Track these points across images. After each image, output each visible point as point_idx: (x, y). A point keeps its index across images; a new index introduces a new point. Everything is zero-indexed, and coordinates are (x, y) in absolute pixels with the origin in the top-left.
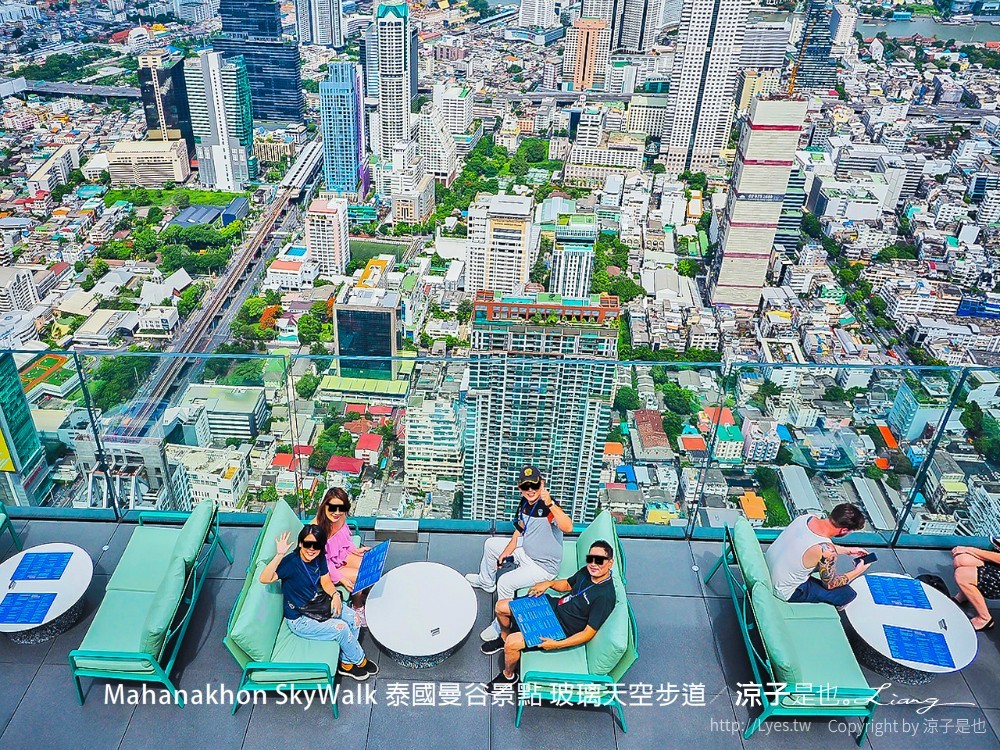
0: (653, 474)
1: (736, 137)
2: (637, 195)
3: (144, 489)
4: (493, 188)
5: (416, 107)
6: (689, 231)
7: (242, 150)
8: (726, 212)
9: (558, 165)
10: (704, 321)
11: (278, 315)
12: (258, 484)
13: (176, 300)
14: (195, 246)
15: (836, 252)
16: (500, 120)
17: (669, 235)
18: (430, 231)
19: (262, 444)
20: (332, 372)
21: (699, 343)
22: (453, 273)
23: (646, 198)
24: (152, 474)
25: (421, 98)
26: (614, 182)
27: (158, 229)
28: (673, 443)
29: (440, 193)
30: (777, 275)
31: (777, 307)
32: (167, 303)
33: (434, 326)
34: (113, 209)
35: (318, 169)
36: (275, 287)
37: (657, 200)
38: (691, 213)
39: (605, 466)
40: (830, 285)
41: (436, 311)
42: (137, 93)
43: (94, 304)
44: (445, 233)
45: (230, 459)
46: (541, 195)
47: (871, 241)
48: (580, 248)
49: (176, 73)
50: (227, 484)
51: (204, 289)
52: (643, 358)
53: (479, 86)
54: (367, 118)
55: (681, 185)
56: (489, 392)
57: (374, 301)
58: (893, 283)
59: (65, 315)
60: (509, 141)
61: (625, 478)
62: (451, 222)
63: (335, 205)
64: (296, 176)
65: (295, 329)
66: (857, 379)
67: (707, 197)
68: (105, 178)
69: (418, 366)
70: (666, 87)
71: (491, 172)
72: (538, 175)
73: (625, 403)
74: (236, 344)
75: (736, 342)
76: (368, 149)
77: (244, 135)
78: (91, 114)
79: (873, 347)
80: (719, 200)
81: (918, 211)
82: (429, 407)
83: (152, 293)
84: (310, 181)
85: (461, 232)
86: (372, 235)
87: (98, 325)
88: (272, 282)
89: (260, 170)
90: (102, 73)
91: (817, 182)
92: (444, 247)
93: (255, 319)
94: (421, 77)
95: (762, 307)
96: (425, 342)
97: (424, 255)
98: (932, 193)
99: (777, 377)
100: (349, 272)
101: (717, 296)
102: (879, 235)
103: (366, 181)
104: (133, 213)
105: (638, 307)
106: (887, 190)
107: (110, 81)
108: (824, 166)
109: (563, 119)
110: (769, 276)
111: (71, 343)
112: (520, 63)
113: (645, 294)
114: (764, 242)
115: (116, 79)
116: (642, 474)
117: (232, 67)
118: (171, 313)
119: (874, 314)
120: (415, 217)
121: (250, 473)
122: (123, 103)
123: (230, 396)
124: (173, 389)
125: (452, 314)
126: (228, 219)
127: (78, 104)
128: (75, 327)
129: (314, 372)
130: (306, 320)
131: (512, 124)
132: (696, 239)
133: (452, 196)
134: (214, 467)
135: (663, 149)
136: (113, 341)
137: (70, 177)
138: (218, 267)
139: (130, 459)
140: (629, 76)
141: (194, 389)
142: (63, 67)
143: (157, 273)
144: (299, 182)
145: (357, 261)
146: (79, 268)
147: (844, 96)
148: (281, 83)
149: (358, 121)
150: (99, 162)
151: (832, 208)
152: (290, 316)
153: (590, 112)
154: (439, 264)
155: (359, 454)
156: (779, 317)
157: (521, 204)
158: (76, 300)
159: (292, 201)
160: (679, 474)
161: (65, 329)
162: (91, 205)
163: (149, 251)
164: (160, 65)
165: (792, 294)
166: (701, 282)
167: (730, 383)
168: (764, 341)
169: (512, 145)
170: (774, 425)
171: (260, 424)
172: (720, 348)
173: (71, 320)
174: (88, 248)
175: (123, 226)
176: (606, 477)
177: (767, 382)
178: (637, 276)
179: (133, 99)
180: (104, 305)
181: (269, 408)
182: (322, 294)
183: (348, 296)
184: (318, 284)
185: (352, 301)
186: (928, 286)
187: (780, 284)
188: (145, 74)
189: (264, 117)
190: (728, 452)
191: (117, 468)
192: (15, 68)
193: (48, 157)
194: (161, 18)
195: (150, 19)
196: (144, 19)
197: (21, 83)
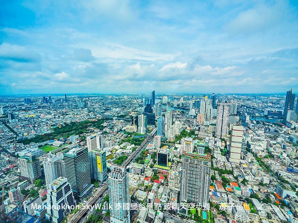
0: (221, 195)
1: (230, 133)
2: (212, 141)
3: (121, 176)
4: (185, 137)
6: (223, 148)
7: (145, 128)
8: (230, 145)
9: (197, 135)
10: (228, 164)
11: (148, 153)
12: (141, 182)
13: (132, 149)
14: (136, 141)
15: (255, 155)
16: (186, 128)
17: (219, 148)
18: (175, 143)
19: (143, 175)
20: (156, 164)
21: (228, 169)
22: (178, 150)
23: (214, 141)
24: (123, 173)
25: (173, 123)
26: (207, 138)
27: (131, 138)
28: (225, 189)
29: (176, 137)
30: (243, 158)
31: (244, 164)
32: (130, 149)
33: (175, 159)
34: (125, 135)
35: (156, 132)
36: (148, 149)
37: (216, 142)
38: (223, 145)
39: (210, 191)
40: (255, 161)
41: (175, 156)
42: (131, 120)
44: (177, 143)
45: (136, 176)
46: (194, 139)
47: (264, 154)
48: (202, 148)
49: (137, 117)
50: (136, 181)
51: (137, 148)
52: (216, 170)
53: (183, 122)
54: (165, 125)
55: (220, 140)
56: (185, 170)
57: (164, 152)
58: (269, 162)
59: (115, 149)
61: (215, 195)
62: (178, 142)
63: (159, 137)
64: (153, 133)
65: (150, 156)
66: (266, 181)
67: (226, 143)
68: (125, 130)
69: (172, 165)
71: (185, 135)
72: (194, 136)
73: (213, 178)
74: (140, 157)
75: (236, 170)
76: (165, 130)
78: (125, 122)
79: (268, 175)
80: (228, 143)
81: (271, 149)
82: (174, 172)
83: (128, 147)
84: (155, 133)
85: (180, 143)
86: (165, 143)
87: (119, 151)
88: (148, 148)
89: (148, 131)
91: (248, 142)
92: (177, 146)
93: (144, 153)
94: (173, 120)
95: (241, 164)
96: (173, 161)
97: (174, 147)
98: (274, 147)
99: (247, 178)
100: (160, 148)
101: (230, 160)
102: (264, 153)
103: (164, 134)
104: (128, 136)
105: (214, 161)
106: (264, 145)
107: (128, 118)
108: (249, 139)
109: (197, 128)
110: (241, 158)
111: (115, 153)
112: (189, 120)
113: (215, 158)
114: (239, 150)
116: (219, 194)
117: (145, 116)
118: (131, 151)
119: (267, 169)
120: (172, 140)
121: (140, 180)
122: (129, 121)
123: (138, 165)
124: (129, 163)
125: (178, 157)
126: (142, 138)
127: (123, 121)
128: (116, 151)
129: (153, 164)
130: (152, 154)
131: (188, 128)
132: (224, 150)
133: (178, 138)
134: (134, 178)
135: (216, 134)
136: (121, 154)
137: (120, 130)
138: (139, 145)
139: (119, 170)
140: (209, 123)
141: (132, 163)
143: (130, 144)
145: (162, 146)
146: (119, 142)
147: (250, 128)
148: (152, 120)
149: (163, 125)
150: (124, 128)
151: (252, 147)
152: (150, 154)
153: (202, 127)
154: (176, 148)
155: (160, 180)
156: (245, 166)
157: (191, 139)
159: (152, 136)
160: (227, 196)
161: (115, 151)
162: (122, 134)
163: (129, 141)
165: (247, 162)
166: (227, 157)
167: (236, 178)
168: (242, 170)
169: (189, 131)
170: (248, 188)
171: (143, 171)
172: (233, 170)
173: (115, 150)
174: (121, 140)
175: (126, 137)
176: (210, 193)
177: (245, 179)
178: (213, 155)
180: (121, 148)
181: (145, 169)
182: (155, 151)
183: (159, 151)
184: (155, 149)
186: (278, 164)
187: (244, 159)
188: (133, 117)
189: (149, 124)
190: (238, 193)
191: (117, 171)
192: (116, 116)
193: (117, 127)
194: (136, 111)
195: (135, 111)
196: (134, 111)
197: (116, 118)
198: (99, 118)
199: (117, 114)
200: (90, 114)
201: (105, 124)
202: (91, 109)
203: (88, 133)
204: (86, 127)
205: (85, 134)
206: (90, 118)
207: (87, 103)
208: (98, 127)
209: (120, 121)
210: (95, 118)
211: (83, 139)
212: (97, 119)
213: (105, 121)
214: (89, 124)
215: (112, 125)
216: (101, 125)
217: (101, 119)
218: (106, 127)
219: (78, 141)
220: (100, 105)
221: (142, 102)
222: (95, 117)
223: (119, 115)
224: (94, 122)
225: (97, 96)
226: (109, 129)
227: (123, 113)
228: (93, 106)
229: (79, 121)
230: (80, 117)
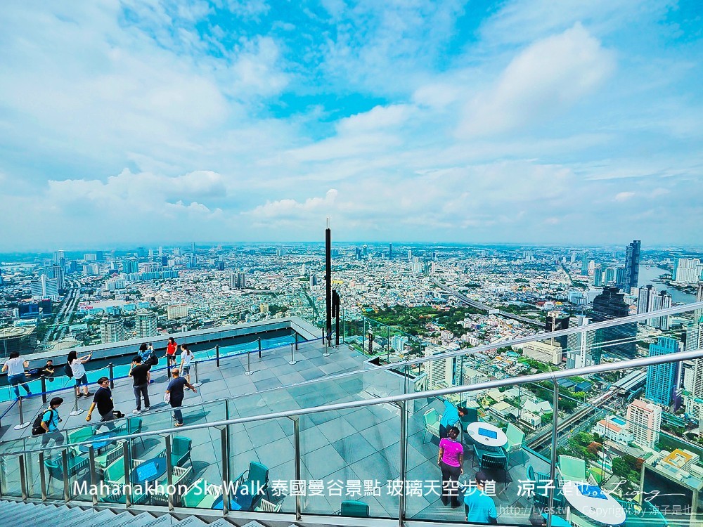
11: (600, 449)
13: (541, 414)
34: (521, 365)
35: (642, 384)
36: (600, 434)
42: (544, 324)
43: (503, 398)
49: (565, 320)
54: (684, 370)
57: (678, 476)
59: (489, 397)
63: (652, 408)
64: (625, 383)
65: (611, 463)
68: (520, 352)
76: (682, 386)
77: (595, 355)
78: (521, 327)
83: (530, 406)
84: (634, 388)
86: (680, 435)
87: (501, 408)
88: (599, 429)
93: (585, 444)
100: (657, 449)
104: (529, 369)
107: (533, 318)
111: (488, 409)
115: (536, 317)
118: (537, 419)
122: (536, 327)
126: (577, 390)
127: (517, 323)
130: (618, 460)
136: (506, 417)
137: (506, 347)
138: (567, 409)
143: (535, 398)
144: (627, 387)
150: (520, 346)
152: (608, 453)
158: (495, 394)
159: (620, 395)
161: (488, 403)
162: (513, 360)
164: (557, 317)
173: (491, 400)
174: (506, 376)
175: (523, 373)
179: (541, 326)
180: (506, 400)
182: (634, 453)
183: (654, 464)
184: (631, 445)
185: (657, 467)
188: (549, 319)
189: (609, 350)
192: (497, 306)
193: (499, 338)
194: (561, 300)
195: (556, 300)
196: (553, 299)
197: (497, 311)
198: (453, 304)
199: (501, 301)
200: (434, 291)
201: (466, 323)
202: (437, 281)
203: (427, 336)
204: (424, 321)
205: (421, 337)
206: (434, 303)
207: (429, 264)
208: (450, 327)
209: (508, 321)
210: (445, 303)
211: (417, 350)
212: (449, 306)
213: (468, 316)
214: (430, 316)
215: (483, 329)
216: (458, 323)
217: (460, 309)
218: (467, 329)
219: (406, 351)
220: (457, 272)
221: (585, 273)
222: (444, 300)
223: (507, 304)
224: (441, 314)
225: (452, 250)
226: (476, 339)
227: (518, 300)
228: (442, 272)
229: (411, 305)
230: (414, 297)
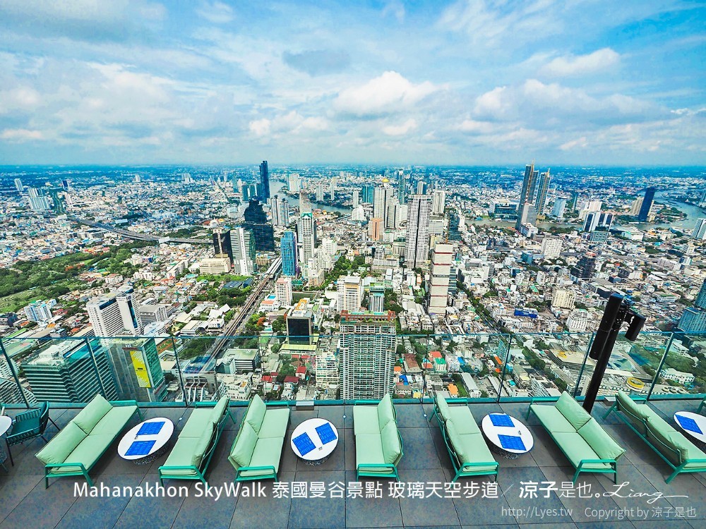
0: (414, 379)
1: (430, 256)
2: (398, 276)
3: (207, 393)
4: (346, 274)
5: (316, 246)
6: (418, 288)
7: (251, 261)
8: (430, 281)
9: (369, 265)
10: (426, 320)
11: (264, 321)
12: (255, 389)
13: (223, 316)
14: (232, 296)
15: (470, 294)
16: (347, 251)
17: (411, 289)
18: (323, 289)
19: (257, 372)
20: (286, 342)
21: (426, 328)
22: (332, 304)
23: (401, 277)
24: (210, 386)
25: (318, 243)
26: (389, 271)
27: (217, 290)
28: (420, 366)
29: (326, 275)
30: (451, 302)
31: (452, 314)
32: (220, 317)
33: (326, 324)
34: (200, 283)
35: (280, 268)
36: (263, 311)
37: (405, 278)
38: (418, 281)
39: (395, 376)
40: (469, 306)
41: (326, 318)
42: (212, 241)
43: (190, 318)
44: (328, 289)
45: (243, 378)
46: (364, 276)
47: (483, 291)
48: (379, 294)
49: (227, 236)
50: (242, 389)
51: (235, 312)
52: (405, 334)
53: (339, 239)
54: (298, 250)
55: (413, 272)
56: (348, 348)
57: (302, 315)
58: (491, 305)
59: (178, 323)
60: (350, 257)
61: (403, 380)
62: (331, 286)
63: (287, 280)
64: (272, 270)
65: (271, 326)
66: (484, 339)
67: (423, 276)
68: (198, 271)
69: (320, 339)
70: (404, 240)
71: (345, 268)
72: (362, 269)
73: (401, 350)
74: (247, 332)
75: (439, 327)
76: (299, 261)
77: (252, 256)
78: (194, 249)
79: (488, 327)
80: (427, 277)
81: (495, 280)
82: (325, 355)
83: (214, 313)
84: (277, 272)
85: (334, 289)
86: (301, 291)
87: (191, 327)
88: (262, 309)
89: (257, 268)
90: (199, 235)
91: (460, 271)
92: (328, 294)
93: (255, 323)
94: (318, 236)
95: (447, 314)
96: (323, 330)
97: (321, 298)
98: (499, 274)
99: (455, 339)
100: (292, 304)
101: (430, 310)
102: (484, 288)
103: (298, 272)
104: (208, 284)
105: (402, 316)
106: (484, 273)
108: (462, 266)
109: (370, 250)
110: (448, 303)
111: (179, 334)
112: (353, 232)
113: (404, 310)
114: (445, 291)
115: (204, 237)
116: (409, 378)
117: (248, 233)
118: (221, 321)
119: (485, 315)
120: (317, 284)
121: (252, 384)
122: (207, 245)
123: (244, 353)
124: (221, 351)
125: (332, 319)
126: (245, 285)
128: (181, 327)
129: (279, 342)
130: (275, 322)
131: (351, 252)
132: (421, 290)
133: (331, 276)
134: (237, 382)
135: (405, 260)
136: (197, 333)
137: (184, 271)
138: (241, 304)
139: (201, 380)
140: (392, 236)
141: (230, 351)
142: (184, 233)
143: (216, 306)
144: (273, 272)
145: (296, 300)
146: (185, 304)
147: (465, 243)
148: (267, 238)
149: (294, 250)
150: (195, 266)
151: (466, 279)
152: (269, 321)
153: (379, 248)
154: (327, 301)
155: (297, 375)
156: (453, 318)
157: (356, 279)
158: (183, 317)
159: (270, 279)
160: (424, 378)
161: (177, 328)
162: (191, 281)
163: (213, 298)
164: (221, 232)
165: (457, 309)
166: (424, 305)
167: (439, 342)
168: (449, 326)
169: (352, 259)
170: (457, 358)
171: (256, 364)
172: (434, 329)
173: (180, 325)
174: (189, 297)
175: (204, 289)
176: (396, 380)
177: (452, 341)
178: (401, 304)
179: (210, 244)
180: (194, 319)
182: (282, 313)
183: (291, 314)
184: (280, 309)
185: (293, 315)
186: (503, 306)
187: (452, 306)
188: (216, 235)
189: (260, 250)
190: (441, 368)
191: (195, 384)
192: (166, 233)
193: (175, 264)
194: (222, 217)
195: (218, 217)
196: (216, 217)
197: (167, 239)
198: (113, 242)
199: (169, 228)
201: (135, 260)
203: (85, 288)
205: (76, 292)
208: (116, 270)
209: (180, 246)
211: (76, 309)
212: (107, 246)
213: (136, 252)
215: (157, 260)
216: (125, 262)
217: (123, 246)
218: (139, 266)
219: (58, 317)
223: (176, 229)
224: (99, 257)
226: (151, 273)
227: (186, 224)
229: (45, 257)
